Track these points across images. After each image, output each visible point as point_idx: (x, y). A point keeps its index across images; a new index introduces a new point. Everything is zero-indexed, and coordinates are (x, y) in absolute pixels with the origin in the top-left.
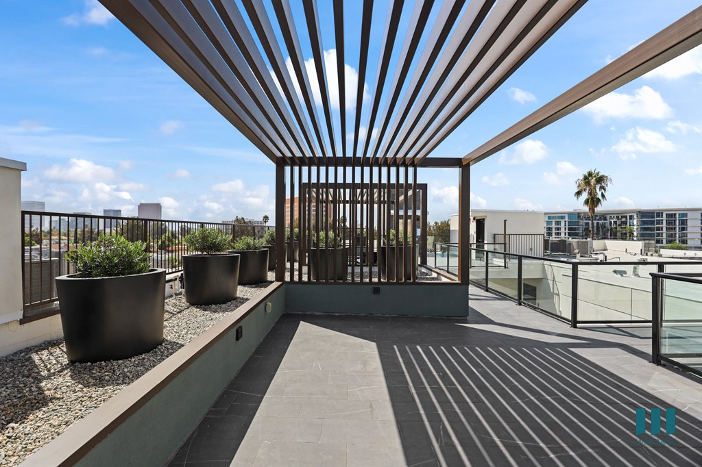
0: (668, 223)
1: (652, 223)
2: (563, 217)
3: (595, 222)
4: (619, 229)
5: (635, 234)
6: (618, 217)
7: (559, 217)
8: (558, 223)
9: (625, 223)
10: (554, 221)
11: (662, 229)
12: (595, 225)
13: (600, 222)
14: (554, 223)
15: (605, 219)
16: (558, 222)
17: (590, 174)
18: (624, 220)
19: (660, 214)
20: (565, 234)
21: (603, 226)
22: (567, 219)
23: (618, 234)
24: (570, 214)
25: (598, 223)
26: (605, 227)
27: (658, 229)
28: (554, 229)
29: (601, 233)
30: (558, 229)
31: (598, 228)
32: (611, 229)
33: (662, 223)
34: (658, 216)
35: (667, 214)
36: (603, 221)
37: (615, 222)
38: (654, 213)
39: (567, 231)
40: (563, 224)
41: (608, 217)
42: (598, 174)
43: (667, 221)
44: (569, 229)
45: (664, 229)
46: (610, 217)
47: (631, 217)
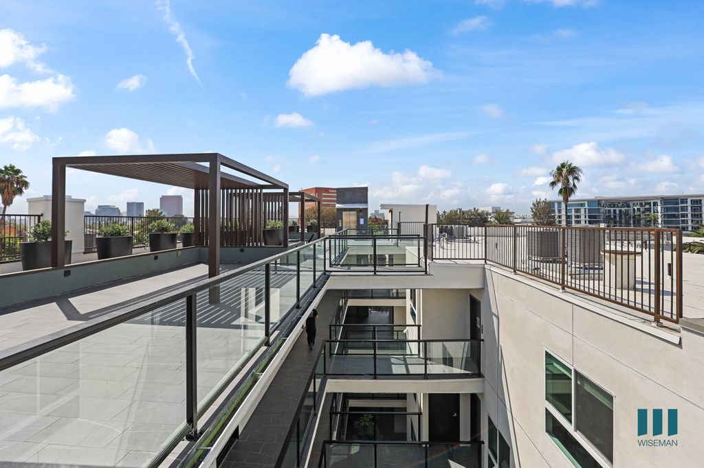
0: (693, 209)
1: (677, 209)
2: (582, 205)
3: (617, 209)
4: (642, 216)
5: (660, 221)
6: (641, 204)
7: (579, 205)
8: (578, 211)
9: (649, 210)
10: (573, 209)
11: (687, 215)
12: (618, 212)
13: (623, 209)
14: (573, 211)
15: (628, 206)
16: (578, 209)
17: (563, 165)
18: (647, 206)
19: (684, 200)
20: (586, 222)
21: (627, 213)
22: (586, 207)
23: (641, 222)
24: (590, 202)
25: (620, 211)
26: (628, 214)
27: (683, 216)
28: (573, 217)
29: (623, 221)
30: (578, 217)
31: (620, 216)
32: (634, 217)
33: (687, 209)
34: (682, 202)
35: (691, 201)
36: (626, 208)
37: (639, 209)
38: (678, 199)
39: (587, 219)
40: (582, 211)
41: (631, 204)
42: (570, 165)
43: (692, 207)
44: (590, 217)
45: (690, 216)
46: (634, 204)
47: (655, 204)
